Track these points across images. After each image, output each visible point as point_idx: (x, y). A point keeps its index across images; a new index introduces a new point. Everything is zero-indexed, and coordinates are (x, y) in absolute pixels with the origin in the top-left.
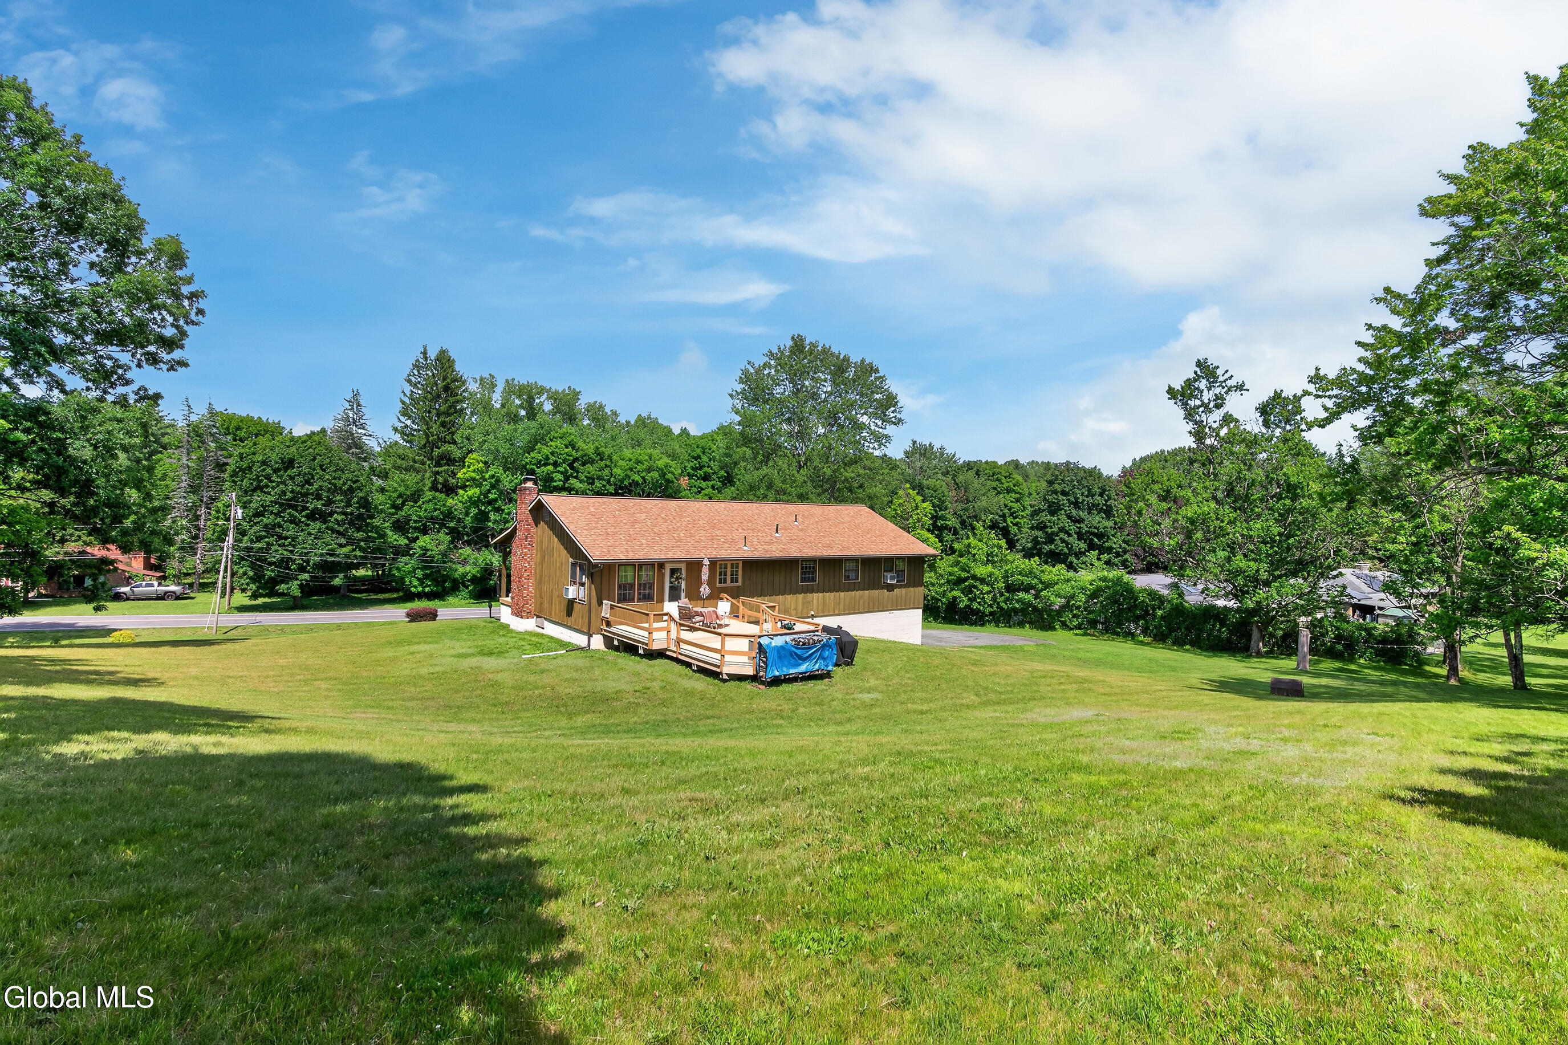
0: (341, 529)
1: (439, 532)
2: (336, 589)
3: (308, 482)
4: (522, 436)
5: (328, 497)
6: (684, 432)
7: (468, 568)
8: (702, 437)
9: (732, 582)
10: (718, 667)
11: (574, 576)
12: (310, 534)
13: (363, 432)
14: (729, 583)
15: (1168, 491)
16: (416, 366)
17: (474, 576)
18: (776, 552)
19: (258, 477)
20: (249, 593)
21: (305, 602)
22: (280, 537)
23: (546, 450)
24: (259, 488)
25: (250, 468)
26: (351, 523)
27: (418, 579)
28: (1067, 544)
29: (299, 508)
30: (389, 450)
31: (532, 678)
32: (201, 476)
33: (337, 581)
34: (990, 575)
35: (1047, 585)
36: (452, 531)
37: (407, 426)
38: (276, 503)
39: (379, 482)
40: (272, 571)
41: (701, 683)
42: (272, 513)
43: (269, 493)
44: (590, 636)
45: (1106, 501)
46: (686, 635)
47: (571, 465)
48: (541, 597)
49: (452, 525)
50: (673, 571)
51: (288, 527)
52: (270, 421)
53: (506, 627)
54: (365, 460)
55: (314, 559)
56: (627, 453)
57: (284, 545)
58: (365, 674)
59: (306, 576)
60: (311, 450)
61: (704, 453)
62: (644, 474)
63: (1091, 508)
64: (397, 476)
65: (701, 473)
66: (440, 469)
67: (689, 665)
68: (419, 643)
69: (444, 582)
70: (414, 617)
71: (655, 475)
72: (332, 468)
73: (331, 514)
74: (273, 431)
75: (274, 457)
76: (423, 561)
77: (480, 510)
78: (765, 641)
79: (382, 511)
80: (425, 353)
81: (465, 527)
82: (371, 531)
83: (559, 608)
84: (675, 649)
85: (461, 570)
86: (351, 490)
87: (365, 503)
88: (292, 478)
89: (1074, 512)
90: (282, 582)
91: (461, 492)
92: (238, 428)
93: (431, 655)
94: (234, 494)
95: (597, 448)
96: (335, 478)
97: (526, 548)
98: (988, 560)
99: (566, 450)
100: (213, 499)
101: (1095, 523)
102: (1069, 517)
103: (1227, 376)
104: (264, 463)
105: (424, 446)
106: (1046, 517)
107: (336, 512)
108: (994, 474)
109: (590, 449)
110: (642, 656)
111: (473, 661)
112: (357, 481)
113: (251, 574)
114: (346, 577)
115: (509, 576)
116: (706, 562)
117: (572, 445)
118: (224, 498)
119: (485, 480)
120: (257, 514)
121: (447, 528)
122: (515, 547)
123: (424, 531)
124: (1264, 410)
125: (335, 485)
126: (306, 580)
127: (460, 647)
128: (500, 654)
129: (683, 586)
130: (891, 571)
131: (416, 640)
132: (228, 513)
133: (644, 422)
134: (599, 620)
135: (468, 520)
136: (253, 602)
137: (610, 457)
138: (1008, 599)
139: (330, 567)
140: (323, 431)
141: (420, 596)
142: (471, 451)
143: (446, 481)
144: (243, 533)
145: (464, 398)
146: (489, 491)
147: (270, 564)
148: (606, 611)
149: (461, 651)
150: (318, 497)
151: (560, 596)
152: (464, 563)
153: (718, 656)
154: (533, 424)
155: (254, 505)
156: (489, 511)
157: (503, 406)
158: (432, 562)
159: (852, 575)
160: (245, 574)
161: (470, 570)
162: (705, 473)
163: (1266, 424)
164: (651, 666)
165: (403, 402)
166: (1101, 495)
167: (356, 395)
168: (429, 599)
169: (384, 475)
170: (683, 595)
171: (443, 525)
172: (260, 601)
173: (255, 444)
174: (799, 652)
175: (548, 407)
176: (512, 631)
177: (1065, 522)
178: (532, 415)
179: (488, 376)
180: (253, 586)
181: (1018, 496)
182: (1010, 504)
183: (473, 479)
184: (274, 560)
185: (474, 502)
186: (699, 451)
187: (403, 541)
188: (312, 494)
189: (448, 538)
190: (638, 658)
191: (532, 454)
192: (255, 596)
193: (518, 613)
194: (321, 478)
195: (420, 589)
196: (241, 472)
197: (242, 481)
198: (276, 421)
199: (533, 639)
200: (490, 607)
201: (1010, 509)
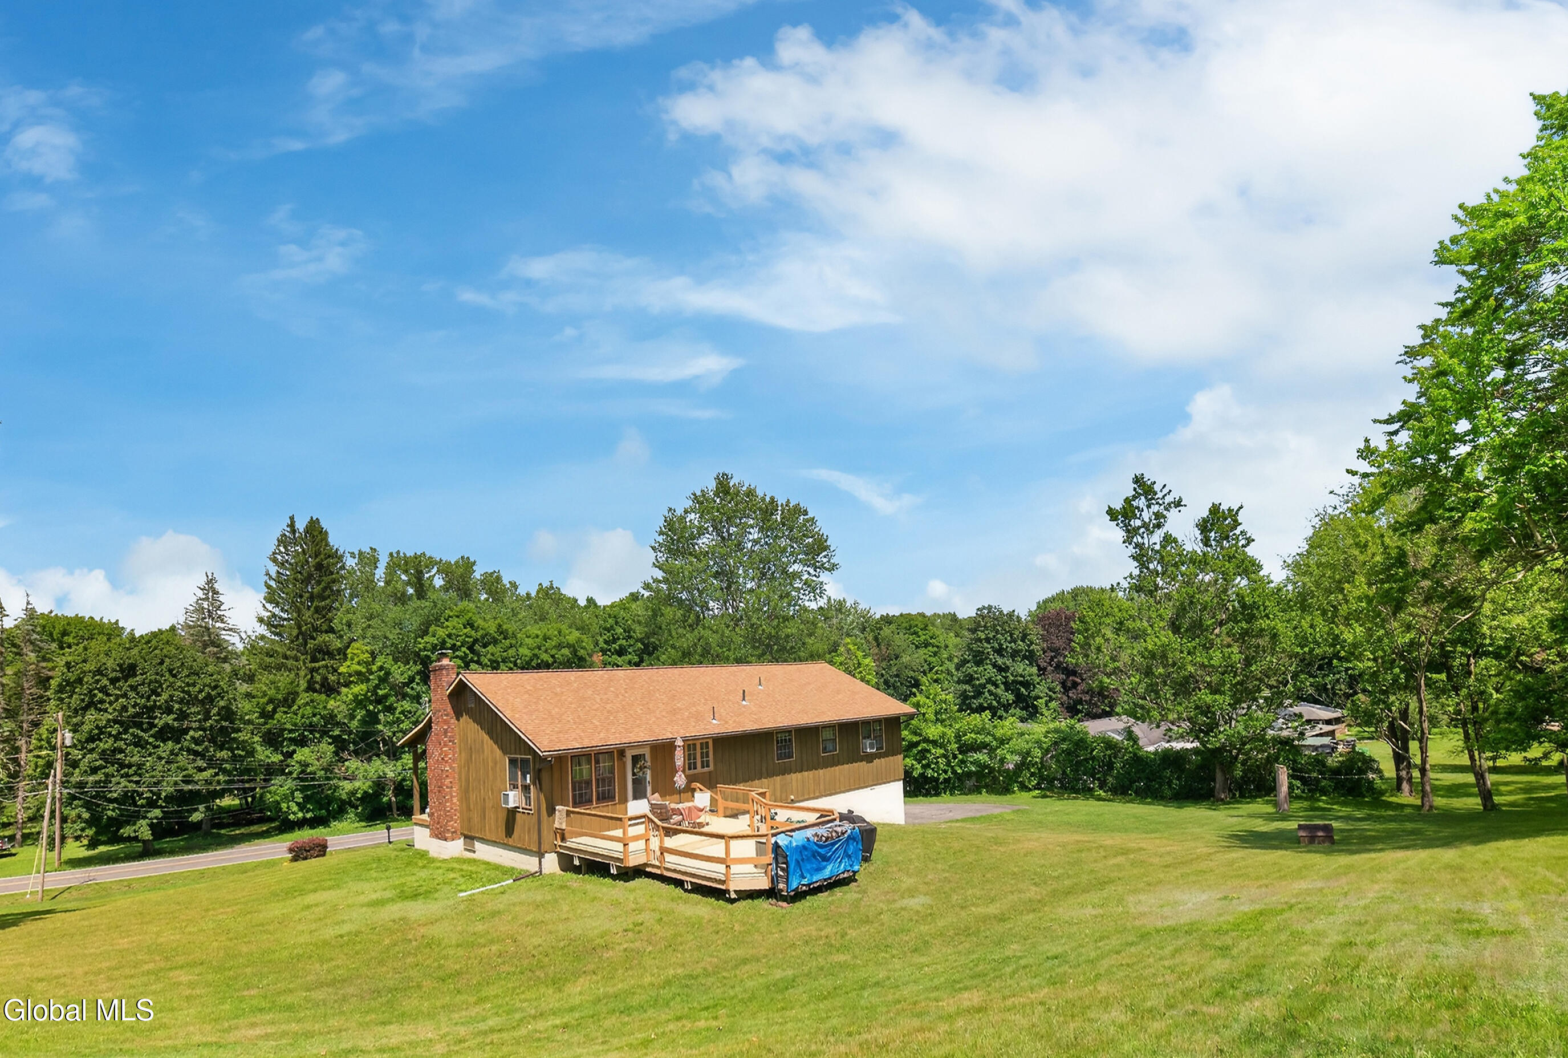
0: (200, 749)
1: (319, 742)
2: (197, 826)
3: (154, 692)
4: (412, 617)
5: (180, 710)
6: (590, 601)
7: (357, 784)
8: (612, 606)
9: (703, 767)
10: (723, 882)
11: (513, 778)
12: (160, 758)
13: (222, 625)
14: (699, 769)
15: (1121, 623)
16: (282, 541)
17: (365, 792)
18: (749, 725)
19: (91, 691)
20: (85, 842)
21: (157, 846)
22: (122, 766)
23: (441, 633)
24: (91, 704)
25: (80, 681)
26: (212, 740)
27: (298, 804)
28: (996, 695)
29: (145, 726)
30: (252, 649)
31: (480, 927)
32: (19, 696)
33: (196, 817)
34: (943, 735)
35: (1002, 742)
36: (337, 741)
37: (274, 615)
38: (116, 722)
39: (244, 688)
40: (113, 810)
41: (704, 908)
42: (110, 735)
43: (106, 710)
44: (541, 855)
45: (1029, 646)
46: (670, 842)
47: (471, 649)
48: (469, 809)
49: (337, 732)
50: (636, 759)
51: (132, 752)
52: (106, 620)
53: (423, 854)
54: (225, 660)
55: (167, 789)
56: (534, 630)
57: (127, 775)
58: (245, 949)
59: (157, 812)
60: (156, 652)
61: (617, 623)
62: (553, 652)
63: (1015, 654)
64: (265, 678)
65: (616, 646)
66: (317, 665)
67: (679, 883)
68: (315, 891)
69: (329, 804)
70: (300, 853)
71: (566, 651)
72: (186, 672)
73: (186, 731)
74: (112, 631)
75: (110, 664)
76: (302, 780)
77: (367, 711)
78: (782, 840)
79: (250, 722)
80: (292, 525)
81: (350, 733)
82: (238, 748)
83: (495, 825)
84: (657, 863)
85: (348, 786)
86: (210, 699)
87: (228, 714)
88: (133, 688)
89: (1000, 661)
90: (128, 823)
91: (344, 690)
92: (65, 633)
93: (335, 908)
94: (60, 714)
95: (500, 626)
96: (188, 685)
97: (445, 745)
98: (937, 719)
99: (465, 631)
100: (36, 724)
101: (1020, 671)
102: (994, 665)
103: (1165, 491)
104: (99, 672)
105: (297, 637)
106: (971, 668)
107: (191, 728)
108: (911, 627)
109: (492, 628)
110: (614, 877)
111: (395, 910)
112: (216, 687)
113: (86, 815)
114: (208, 808)
115: (424, 785)
116: (679, 743)
117: (470, 624)
118: (48, 722)
119: (372, 673)
120: (91, 739)
121: (330, 737)
122: (431, 746)
123: (302, 742)
124: (1204, 526)
125: (188, 693)
126: (156, 818)
127: (371, 890)
128: (427, 894)
129: (649, 778)
130: (869, 737)
131: (311, 887)
132: (54, 741)
133: (547, 594)
134: (552, 834)
135: (354, 724)
136: (91, 853)
137: (514, 636)
138: (962, 762)
139: (186, 799)
140: (173, 629)
141: (301, 824)
142: (353, 640)
143: (325, 679)
144: (75, 764)
145: (342, 577)
146: (377, 687)
147: (111, 801)
148: (560, 821)
149: (374, 896)
150: (169, 711)
151: (497, 807)
152: (352, 778)
153: (722, 868)
154: (424, 603)
155: (86, 728)
156: (379, 712)
157: (388, 583)
158: (313, 779)
159: (830, 746)
160: (79, 816)
161: (362, 786)
162: (620, 646)
163: (1206, 542)
164: (632, 891)
165: (268, 587)
166: (1023, 641)
167: (210, 582)
168: (312, 827)
169: (250, 678)
170: (649, 789)
171: (325, 733)
172: (102, 849)
173: (85, 649)
174: (822, 851)
175: (439, 582)
176: (433, 860)
177: (991, 671)
178: (421, 594)
179: (368, 550)
180: (90, 832)
181: (935, 649)
182: (929, 659)
183: (359, 673)
184: (115, 795)
185: (359, 702)
186: (611, 621)
187: (276, 758)
188: (160, 707)
189: (332, 748)
190: (608, 881)
191: (426, 639)
192: (93, 844)
193: (440, 834)
194: (171, 685)
195: (300, 815)
196: (67, 687)
197: (71, 697)
198: (113, 621)
199: (465, 867)
200: (388, 828)
201: (929, 665)
